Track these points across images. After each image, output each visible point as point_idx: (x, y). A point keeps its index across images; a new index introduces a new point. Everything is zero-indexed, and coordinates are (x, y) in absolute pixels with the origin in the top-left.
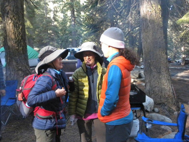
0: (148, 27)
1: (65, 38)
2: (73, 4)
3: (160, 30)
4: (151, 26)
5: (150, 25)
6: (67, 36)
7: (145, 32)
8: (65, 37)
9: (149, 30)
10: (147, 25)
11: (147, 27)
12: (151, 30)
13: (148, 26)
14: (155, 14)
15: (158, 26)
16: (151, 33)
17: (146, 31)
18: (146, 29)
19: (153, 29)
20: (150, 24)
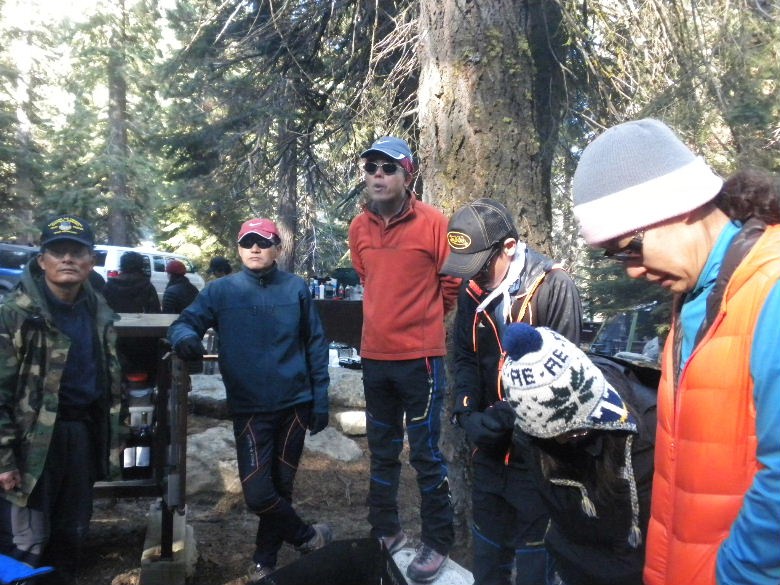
0: (460, 146)
1: (75, 201)
2: (121, 56)
3: (527, 167)
4: (479, 143)
5: (473, 139)
6: (85, 193)
7: (445, 173)
8: (77, 195)
9: (465, 163)
10: (459, 136)
11: (456, 147)
12: (478, 166)
13: (462, 143)
14: (503, 81)
15: (515, 148)
16: (479, 179)
17: (449, 168)
18: (451, 160)
19: (488, 157)
20: (476, 132)
